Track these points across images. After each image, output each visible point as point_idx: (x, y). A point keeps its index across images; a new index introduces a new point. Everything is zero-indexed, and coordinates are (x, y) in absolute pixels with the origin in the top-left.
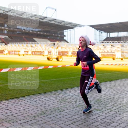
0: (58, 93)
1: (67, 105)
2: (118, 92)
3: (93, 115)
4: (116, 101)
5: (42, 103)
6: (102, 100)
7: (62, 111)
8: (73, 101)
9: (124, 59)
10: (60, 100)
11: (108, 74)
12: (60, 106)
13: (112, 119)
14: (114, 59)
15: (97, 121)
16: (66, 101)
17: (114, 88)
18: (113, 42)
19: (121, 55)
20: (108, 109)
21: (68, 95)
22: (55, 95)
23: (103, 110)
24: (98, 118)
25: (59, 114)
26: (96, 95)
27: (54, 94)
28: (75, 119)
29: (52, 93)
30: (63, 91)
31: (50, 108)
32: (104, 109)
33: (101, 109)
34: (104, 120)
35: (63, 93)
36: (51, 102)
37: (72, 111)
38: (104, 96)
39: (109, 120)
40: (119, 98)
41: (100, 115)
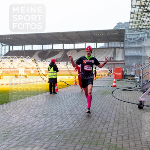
9: (27, 76)
17: (3, 112)
19: (25, 71)
40: (4, 123)
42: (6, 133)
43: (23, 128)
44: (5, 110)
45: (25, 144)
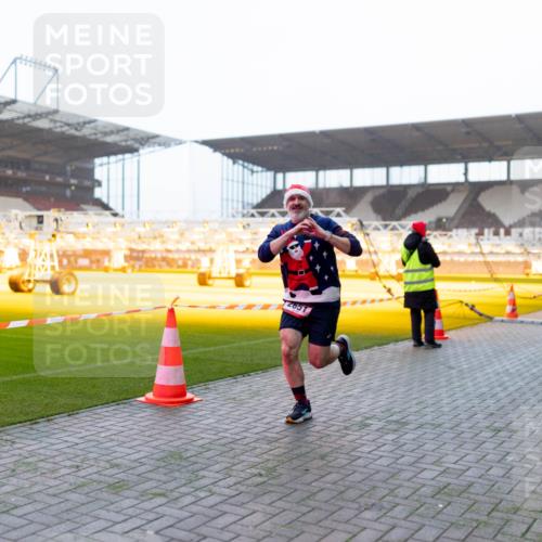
0: (8, 438)
1: (36, 483)
2: (263, 418)
3: (132, 517)
4: (242, 454)
6: (189, 454)
7: (5, 509)
8: (65, 467)
10: (11, 465)
12: (6, 489)
13: (204, 524)
16: (36, 469)
17: (253, 402)
20: (197, 490)
21: (53, 441)
23: (176, 494)
24: (147, 526)
26: (171, 433)
28: (52, 538)
30: (34, 426)
32: (183, 490)
33: (172, 491)
34: (168, 531)
35: (34, 437)
37: (50, 506)
38: (203, 435)
39: (190, 531)
40: (257, 441)
41: (158, 513)
42: (263, 472)
43: (321, 463)
44: (258, 395)
45: (326, 518)
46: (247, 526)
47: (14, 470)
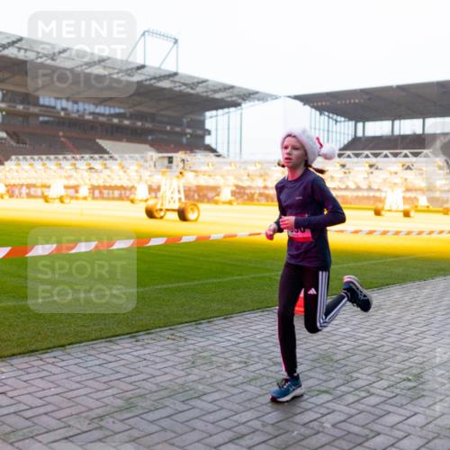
0: (182, 335)
1: (215, 375)
2: (393, 329)
3: (307, 410)
4: (385, 360)
5: (126, 371)
6: (338, 357)
7: (196, 395)
8: (235, 362)
9: (412, 214)
10: (190, 358)
11: (359, 264)
12: (192, 377)
13: (373, 421)
14: (378, 213)
15: (318, 433)
16: (211, 363)
18: (376, 155)
19: (404, 198)
20: (356, 389)
21: (219, 339)
22: (172, 342)
23: (339, 393)
24: (324, 419)
25: (186, 407)
27: (168, 338)
28: (243, 424)
29: (162, 334)
30: (199, 326)
31: (155, 388)
32: (343, 388)
33: (334, 389)
34: (343, 426)
35: (202, 334)
36: (159, 366)
37: (233, 395)
38: (345, 342)
39: (363, 426)
40: (395, 349)
41: (328, 408)
42: (410, 378)
46: (414, 427)
47: (193, 363)
